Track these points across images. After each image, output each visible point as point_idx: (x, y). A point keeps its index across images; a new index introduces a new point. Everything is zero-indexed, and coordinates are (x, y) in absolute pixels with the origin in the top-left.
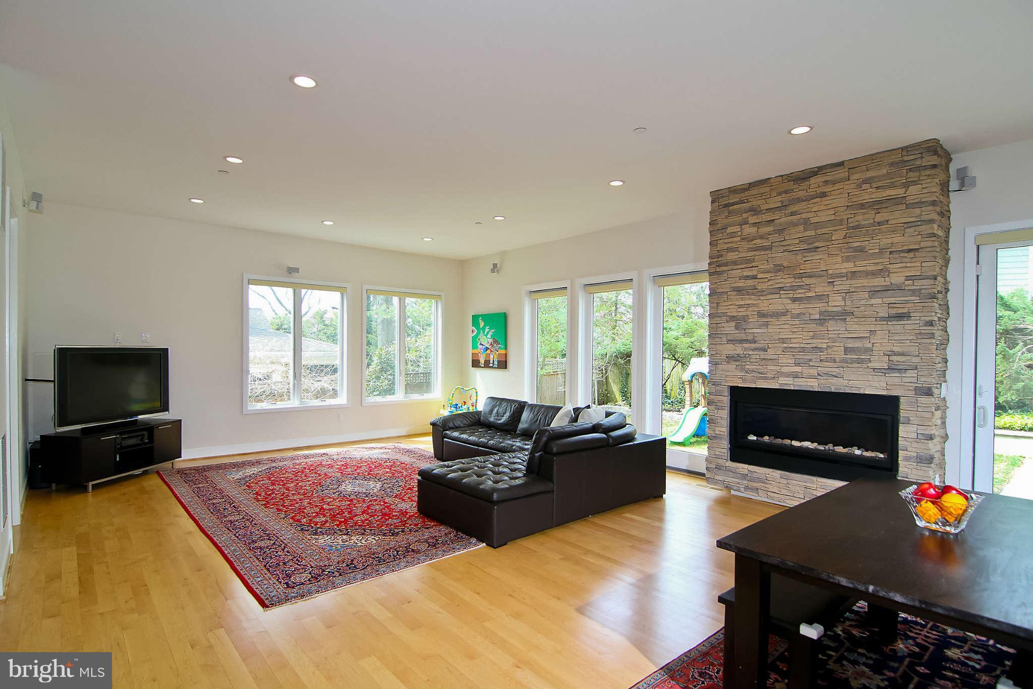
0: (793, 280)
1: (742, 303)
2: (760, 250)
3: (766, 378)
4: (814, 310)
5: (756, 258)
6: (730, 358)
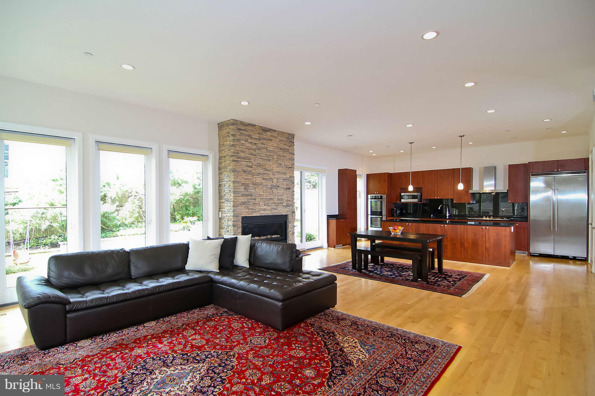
0: (263, 171)
1: (247, 177)
2: (252, 155)
3: (255, 212)
4: (269, 184)
5: (251, 158)
6: (243, 203)
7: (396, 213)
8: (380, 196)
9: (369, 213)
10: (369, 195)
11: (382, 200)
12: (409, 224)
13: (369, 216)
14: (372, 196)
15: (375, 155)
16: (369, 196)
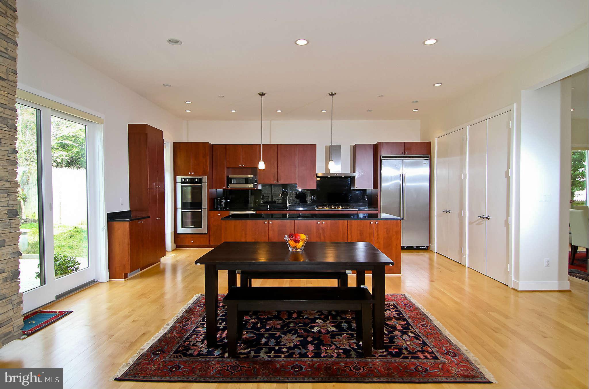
7: (220, 204)
8: (197, 179)
9: (179, 205)
10: (178, 177)
11: (201, 186)
12: (269, 223)
13: (179, 212)
14: (183, 178)
15: (190, 111)
16: (179, 179)
